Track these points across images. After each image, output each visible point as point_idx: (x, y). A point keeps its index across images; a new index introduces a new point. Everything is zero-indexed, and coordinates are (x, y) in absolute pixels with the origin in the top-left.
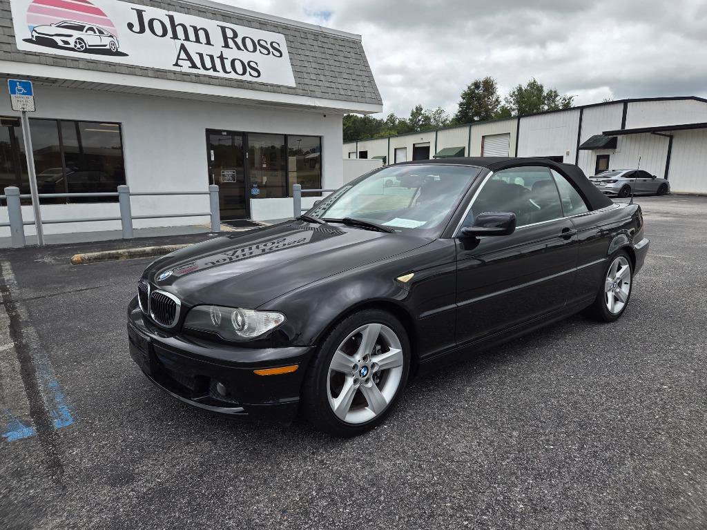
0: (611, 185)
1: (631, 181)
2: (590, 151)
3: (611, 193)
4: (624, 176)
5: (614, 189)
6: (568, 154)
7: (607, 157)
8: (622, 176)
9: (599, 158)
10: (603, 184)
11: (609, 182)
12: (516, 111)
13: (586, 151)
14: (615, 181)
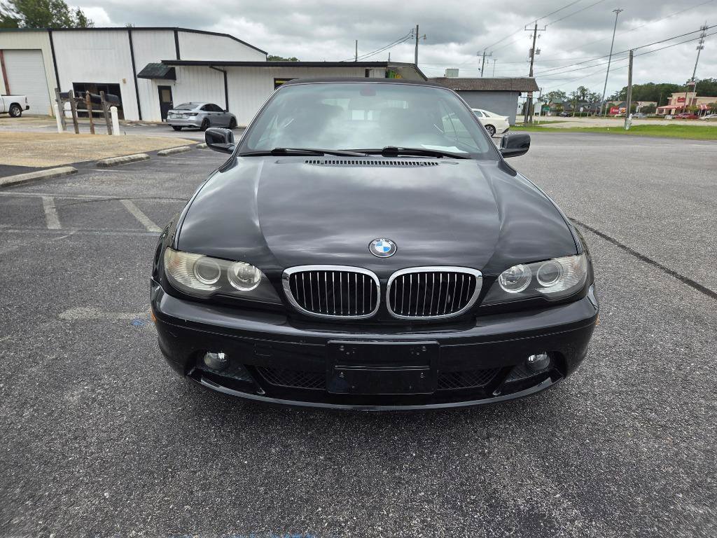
0: (193, 118)
1: (209, 114)
2: (150, 80)
3: (194, 126)
4: (202, 109)
5: (197, 123)
6: (124, 81)
7: (169, 88)
8: (201, 109)
9: (161, 89)
10: (185, 116)
11: (190, 114)
12: (23, 22)
13: (145, 80)
14: (196, 114)
